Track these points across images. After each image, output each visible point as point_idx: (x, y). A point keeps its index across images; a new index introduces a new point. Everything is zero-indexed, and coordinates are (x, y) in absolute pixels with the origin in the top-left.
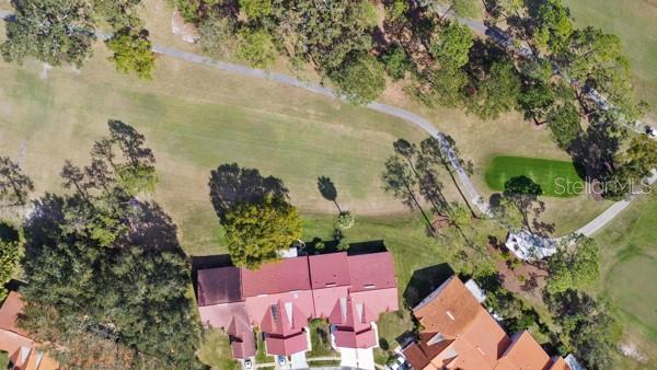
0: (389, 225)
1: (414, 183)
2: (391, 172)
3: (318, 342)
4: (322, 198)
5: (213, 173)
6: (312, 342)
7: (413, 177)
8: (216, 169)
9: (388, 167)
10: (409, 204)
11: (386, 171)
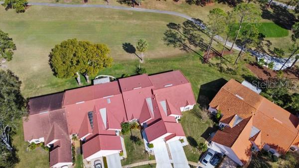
0: (174, 61)
1: (184, 40)
2: (168, 37)
3: (133, 149)
4: (126, 53)
5: (53, 49)
6: (127, 149)
7: (183, 37)
9: (166, 35)
10: (185, 50)
11: (166, 37)
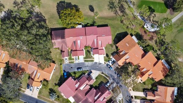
0: (109, 20)
1: (117, 7)
2: (110, 4)
3: (87, 54)
4: (90, 11)
5: (58, 3)
7: (117, 6)
8: (59, 2)
9: (110, 3)
10: (116, 14)
11: (109, 4)
